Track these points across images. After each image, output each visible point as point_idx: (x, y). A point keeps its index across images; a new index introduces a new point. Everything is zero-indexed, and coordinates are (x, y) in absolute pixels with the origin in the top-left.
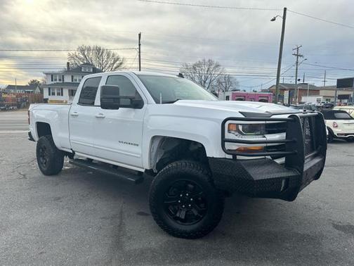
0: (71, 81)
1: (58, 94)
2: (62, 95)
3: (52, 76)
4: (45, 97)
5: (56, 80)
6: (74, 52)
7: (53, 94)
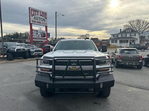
0: (121, 37)
1: (115, 42)
2: (117, 43)
3: (114, 35)
4: (110, 44)
5: (115, 37)
6: (126, 24)
7: (113, 42)
